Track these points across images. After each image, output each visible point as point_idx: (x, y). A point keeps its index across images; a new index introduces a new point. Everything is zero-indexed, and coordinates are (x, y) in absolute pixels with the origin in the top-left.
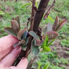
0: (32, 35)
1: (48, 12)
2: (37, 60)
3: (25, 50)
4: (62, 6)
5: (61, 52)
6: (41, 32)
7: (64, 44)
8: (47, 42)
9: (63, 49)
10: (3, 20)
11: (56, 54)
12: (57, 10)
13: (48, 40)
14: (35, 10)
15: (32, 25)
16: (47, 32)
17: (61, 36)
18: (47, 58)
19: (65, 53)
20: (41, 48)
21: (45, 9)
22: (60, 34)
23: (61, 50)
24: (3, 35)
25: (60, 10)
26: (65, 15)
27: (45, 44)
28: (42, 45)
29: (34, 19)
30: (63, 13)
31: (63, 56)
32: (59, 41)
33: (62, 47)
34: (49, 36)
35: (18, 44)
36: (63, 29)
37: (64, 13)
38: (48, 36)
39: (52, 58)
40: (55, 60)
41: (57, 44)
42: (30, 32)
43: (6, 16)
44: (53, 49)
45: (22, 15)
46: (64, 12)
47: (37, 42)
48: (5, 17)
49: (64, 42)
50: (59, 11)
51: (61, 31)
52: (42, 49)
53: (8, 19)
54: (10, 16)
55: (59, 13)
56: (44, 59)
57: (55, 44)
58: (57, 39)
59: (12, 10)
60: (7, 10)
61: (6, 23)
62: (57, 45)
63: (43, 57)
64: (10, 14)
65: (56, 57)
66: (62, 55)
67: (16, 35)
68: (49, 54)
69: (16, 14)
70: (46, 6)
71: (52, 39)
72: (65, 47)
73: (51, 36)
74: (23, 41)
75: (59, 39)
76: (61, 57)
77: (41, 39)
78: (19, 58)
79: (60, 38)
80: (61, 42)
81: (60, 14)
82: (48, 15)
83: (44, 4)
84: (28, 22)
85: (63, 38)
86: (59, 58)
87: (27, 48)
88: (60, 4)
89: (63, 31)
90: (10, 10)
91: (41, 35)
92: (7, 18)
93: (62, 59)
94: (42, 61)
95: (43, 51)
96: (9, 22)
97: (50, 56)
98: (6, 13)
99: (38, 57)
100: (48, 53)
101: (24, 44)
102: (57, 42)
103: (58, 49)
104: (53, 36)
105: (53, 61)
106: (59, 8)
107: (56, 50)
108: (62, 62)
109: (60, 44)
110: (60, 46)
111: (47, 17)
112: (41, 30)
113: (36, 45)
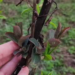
0: (33, 43)
1: (50, 19)
2: (42, 68)
3: (26, 58)
4: (70, 10)
5: (69, 60)
6: (43, 39)
7: (72, 52)
8: (49, 50)
9: (70, 57)
10: (6, 25)
11: (62, 62)
12: (64, 15)
13: (49, 47)
14: (35, 17)
15: (33, 32)
16: (48, 39)
17: (69, 43)
18: (53, 67)
19: (73, 61)
20: (42, 56)
21: (46, 15)
22: (68, 41)
23: (69, 58)
24: (5, 40)
25: (68, 14)
26: (73, 20)
27: (46, 52)
28: (44, 53)
29: (34, 25)
30: (71, 18)
31: (70, 65)
32: (66, 48)
33: (70, 54)
34: (51, 44)
35: (19, 51)
36: (71, 35)
37: (73, 18)
38: (49, 43)
39: (59, 67)
40: (62, 69)
41: (64, 51)
42: (31, 39)
43: (10, 20)
44: (60, 57)
45: (26, 19)
46: (73, 16)
47: (38, 50)
48: (8, 21)
49: (72, 49)
50: (67, 16)
51: (68, 38)
52: (44, 57)
53: (11, 24)
54: (13, 21)
55: (66, 18)
56: (50, 68)
57: (62, 52)
58: (64, 46)
59: (16, 14)
60: (11, 13)
61: (9, 28)
62: (64, 53)
63: (49, 66)
64: (14, 19)
65: (63, 66)
66: (70, 63)
67: (17, 41)
68: (55, 63)
69: (20, 19)
70: (48, 12)
71: (54, 47)
72: (73, 55)
73: (52, 43)
74: (24, 49)
75: (67, 46)
76: (69, 66)
77: (43, 47)
78: (19, 67)
79: (68, 44)
80: (68, 50)
81: (68, 19)
82: (50, 21)
83: (45, 10)
84: (29, 29)
85: (70, 45)
86: (66, 67)
87: (28, 55)
88: (68, 7)
89: (71, 37)
90: (14, 14)
91: (43, 42)
92: (10, 22)
93: (70, 68)
94: (48, 70)
95: (44, 59)
96: (12, 26)
97: (56, 64)
98: (9, 17)
99: (43, 66)
100: (54, 61)
101: (25, 51)
102: (64, 49)
103: (66, 57)
104: (54, 43)
105: (60, 70)
106: (67, 13)
107: (63, 58)
108: (69, 71)
109: (67, 52)
110: (68, 53)
111: (49, 23)
112: (43, 37)
113: (37, 53)
